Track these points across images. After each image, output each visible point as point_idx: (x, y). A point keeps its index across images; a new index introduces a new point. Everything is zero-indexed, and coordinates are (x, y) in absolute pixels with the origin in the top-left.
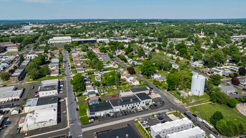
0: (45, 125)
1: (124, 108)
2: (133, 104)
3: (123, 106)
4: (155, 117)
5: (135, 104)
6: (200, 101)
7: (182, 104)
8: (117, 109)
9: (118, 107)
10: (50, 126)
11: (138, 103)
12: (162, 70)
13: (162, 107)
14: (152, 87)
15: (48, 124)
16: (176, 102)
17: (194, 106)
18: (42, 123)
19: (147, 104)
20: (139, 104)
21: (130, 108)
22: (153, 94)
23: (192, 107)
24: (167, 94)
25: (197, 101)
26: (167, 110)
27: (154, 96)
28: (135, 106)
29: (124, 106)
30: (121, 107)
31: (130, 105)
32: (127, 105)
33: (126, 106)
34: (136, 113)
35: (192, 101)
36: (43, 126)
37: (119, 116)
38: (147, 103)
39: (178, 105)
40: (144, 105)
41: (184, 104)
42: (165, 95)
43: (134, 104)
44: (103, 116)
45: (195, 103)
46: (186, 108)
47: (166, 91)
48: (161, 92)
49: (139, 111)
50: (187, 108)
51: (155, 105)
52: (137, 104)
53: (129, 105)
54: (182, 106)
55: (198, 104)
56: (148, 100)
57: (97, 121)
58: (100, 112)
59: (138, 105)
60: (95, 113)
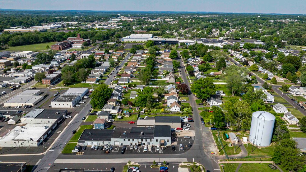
0: (23, 144)
1: (127, 143)
2: (140, 140)
3: (125, 140)
4: (158, 166)
5: (144, 140)
6: (251, 157)
7: (218, 155)
8: (116, 142)
9: (118, 139)
10: (29, 146)
11: (148, 140)
12: (233, 95)
13: (184, 152)
14: (194, 119)
15: (26, 145)
16: (211, 150)
17: (234, 163)
18: (19, 141)
19: (162, 144)
20: (151, 141)
21: (136, 144)
22: (186, 129)
23: (230, 164)
24: (208, 134)
25: (246, 155)
26: (185, 160)
27: (185, 133)
28: (143, 142)
29: (127, 140)
30: (122, 140)
31: (135, 140)
32: (131, 140)
33: (129, 140)
34: (139, 153)
35: (238, 153)
36: (21, 146)
37: (113, 153)
38: (163, 142)
39: (209, 156)
40: (157, 144)
41: (221, 156)
42: (204, 134)
43: (142, 140)
44: (92, 148)
45: (241, 158)
46: (220, 162)
47: (210, 128)
48: (201, 130)
49: (144, 152)
50: (220, 164)
51: (174, 148)
52: (146, 141)
53: (133, 140)
54: (216, 158)
55: (245, 161)
56: (166, 138)
57: (82, 153)
58: (92, 141)
59: (148, 143)
60: (86, 142)
